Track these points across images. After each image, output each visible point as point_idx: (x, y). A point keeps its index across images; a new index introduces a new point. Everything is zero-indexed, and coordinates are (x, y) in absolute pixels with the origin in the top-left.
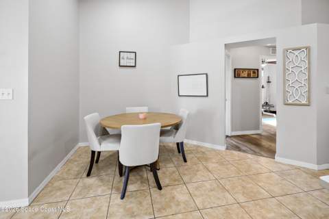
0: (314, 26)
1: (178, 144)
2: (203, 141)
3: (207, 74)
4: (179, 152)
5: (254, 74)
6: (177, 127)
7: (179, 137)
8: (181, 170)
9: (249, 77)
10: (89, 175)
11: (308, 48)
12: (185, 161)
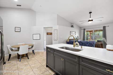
0: (58, 26)
1: (33, 50)
2: (39, 50)
3: (40, 34)
4: (33, 53)
5: (51, 34)
6: (32, 47)
7: (33, 49)
8: (33, 56)
9: (50, 34)
10: (8, 61)
11: (57, 30)
12: (34, 54)
